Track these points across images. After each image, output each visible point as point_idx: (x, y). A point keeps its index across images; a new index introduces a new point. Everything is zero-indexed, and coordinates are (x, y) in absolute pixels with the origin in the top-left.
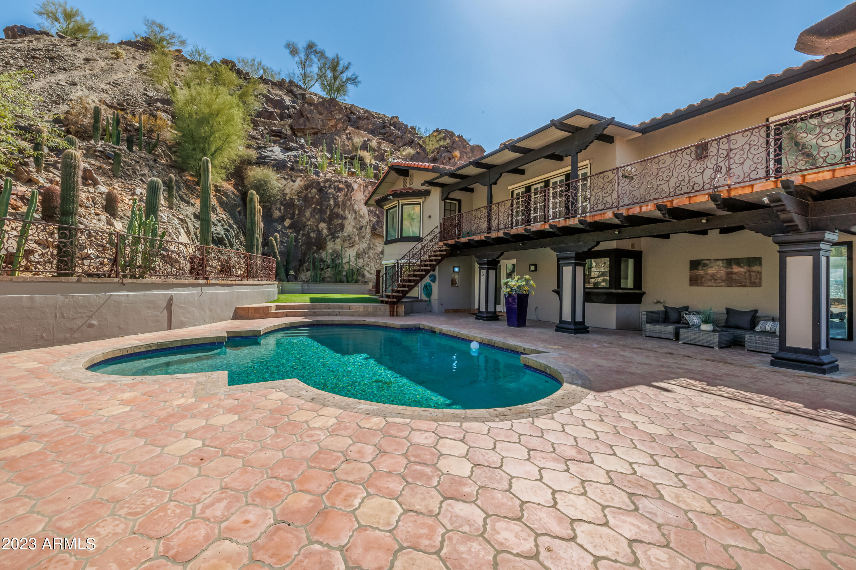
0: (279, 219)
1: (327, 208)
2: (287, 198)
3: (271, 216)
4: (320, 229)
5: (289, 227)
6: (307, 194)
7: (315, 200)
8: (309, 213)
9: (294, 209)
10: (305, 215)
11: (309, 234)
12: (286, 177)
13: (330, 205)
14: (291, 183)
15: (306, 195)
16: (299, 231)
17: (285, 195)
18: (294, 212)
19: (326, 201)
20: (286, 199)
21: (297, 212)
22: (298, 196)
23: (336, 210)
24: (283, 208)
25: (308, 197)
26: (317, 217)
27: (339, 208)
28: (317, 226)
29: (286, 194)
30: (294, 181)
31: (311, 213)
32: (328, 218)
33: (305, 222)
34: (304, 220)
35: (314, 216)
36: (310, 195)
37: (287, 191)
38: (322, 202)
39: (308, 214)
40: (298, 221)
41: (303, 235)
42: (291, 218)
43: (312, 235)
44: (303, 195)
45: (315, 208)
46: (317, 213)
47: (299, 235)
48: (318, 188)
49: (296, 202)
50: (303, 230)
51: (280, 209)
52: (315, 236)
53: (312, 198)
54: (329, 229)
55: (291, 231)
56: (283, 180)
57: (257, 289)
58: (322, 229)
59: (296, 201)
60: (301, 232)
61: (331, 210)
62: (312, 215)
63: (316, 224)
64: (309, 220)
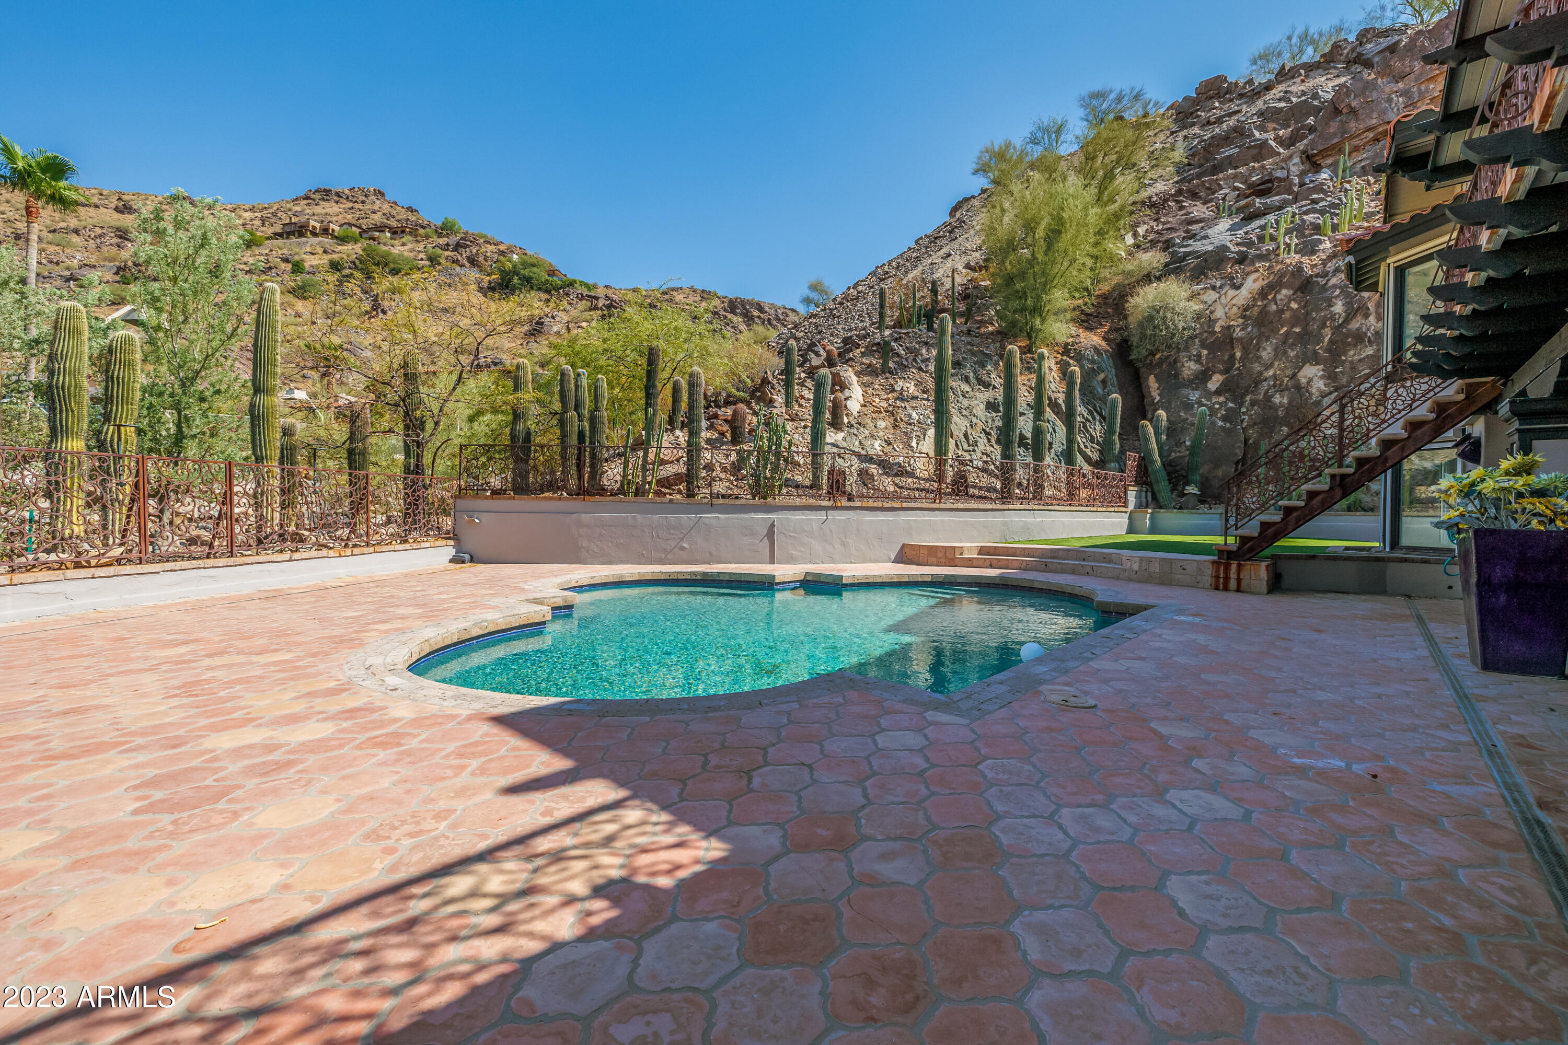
0: (1197, 378)
1: (1324, 325)
2: (1217, 329)
3: (1176, 376)
4: (1304, 381)
5: (1218, 392)
6: (1265, 306)
7: (1287, 315)
8: (1269, 349)
9: (1233, 348)
10: (1260, 357)
11: (1268, 397)
12: (1218, 284)
13: (1333, 318)
14: (1232, 293)
15: (1264, 311)
16: (1243, 396)
17: (1211, 322)
18: (1232, 356)
19: (1318, 310)
20: (1214, 332)
21: (1238, 355)
22: (1243, 317)
23: (1354, 325)
24: (1205, 352)
25: (1267, 313)
26: (1292, 354)
27: (1367, 316)
28: (1294, 376)
29: (1216, 321)
30: (1237, 287)
31: (1276, 350)
32: (1328, 350)
33: (1260, 373)
34: (1257, 367)
35: (1285, 352)
36: (1274, 307)
37: (1219, 313)
38: (1308, 313)
39: (1267, 353)
40: (1240, 374)
41: (1253, 403)
42: (1226, 371)
43: (1277, 399)
44: (1256, 310)
45: (1287, 334)
46: (1292, 347)
47: (1241, 404)
48: (1297, 284)
49: (1238, 333)
50: (1252, 392)
51: (1199, 356)
52: (1285, 401)
53: (1281, 312)
54: (1331, 376)
55: (1222, 399)
56: (1211, 292)
57: (981, 518)
58: (1310, 380)
59: (1238, 330)
60: (1248, 398)
61: (1337, 329)
62: (1279, 353)
63: (1289, 372)
64: (1269, 366)
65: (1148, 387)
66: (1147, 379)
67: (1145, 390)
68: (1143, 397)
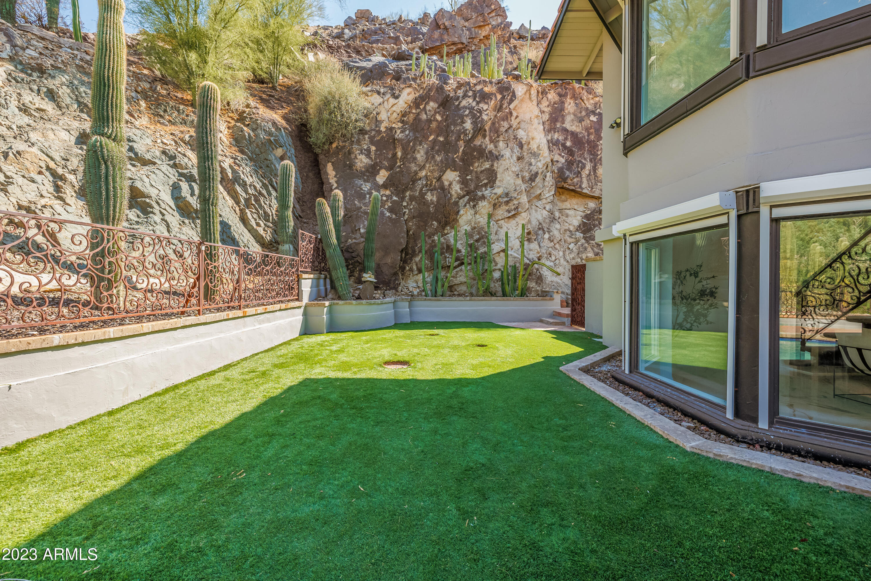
0: (367, 171)
1: (458, 139)
2: (383, 129)
3: (351, 166)
4: (446, 183)
5: (385, 186)
6: (418, 114)
7: (434, 125)
8: (422, 152)
9: (395, 148)
10: (415, 158)
11: (422, 195)
12: (382, 90)
13: (465, 132)
14: (392, 101)
15: (417, 118)
16: (404, 191)
17: (378, 122)
18: (395, 155)
19: (456, 125)
20: (379, 132)
21: (399, 154)
22: (402, 122)
23: (478, 142)
24: (373, 148)
25: (420, 120)
26: (438, 159)
27: (484, 137)
28: (439, 179)
29: (381, 122)
30: (397, 98)
31: (426, 153)
32: (462, 160)
33: (416, 173)
34: (414, 167)
35: (433, 157)
36: (424, 117)
37: (383, 116)
38: (448, 126)
39: (420, 155)
40: (401, 172)
41: (412, 198)
42: (390, 168)
43: (429, 197)
44: (412, 117)
45: (435, 141)
46: (438, 152)
47: (403, 199)
48: (440, 99)
49: (399, 135)
50: (411, 189)
51: (369, 150)
52: (435, 199)
53: (429, 121)
54: (464, 182)
55: (388, 192)
56: (376, 95)
58: (450, 184)
59: (398, 132)
60: (407, 194)
61: (468, 142)
62: (429, 157)
63: (436, 175)
64: (422, 168)
65: (327, 174)
66: (325, 166)
67: (323, 177)
68: (322, 183)
